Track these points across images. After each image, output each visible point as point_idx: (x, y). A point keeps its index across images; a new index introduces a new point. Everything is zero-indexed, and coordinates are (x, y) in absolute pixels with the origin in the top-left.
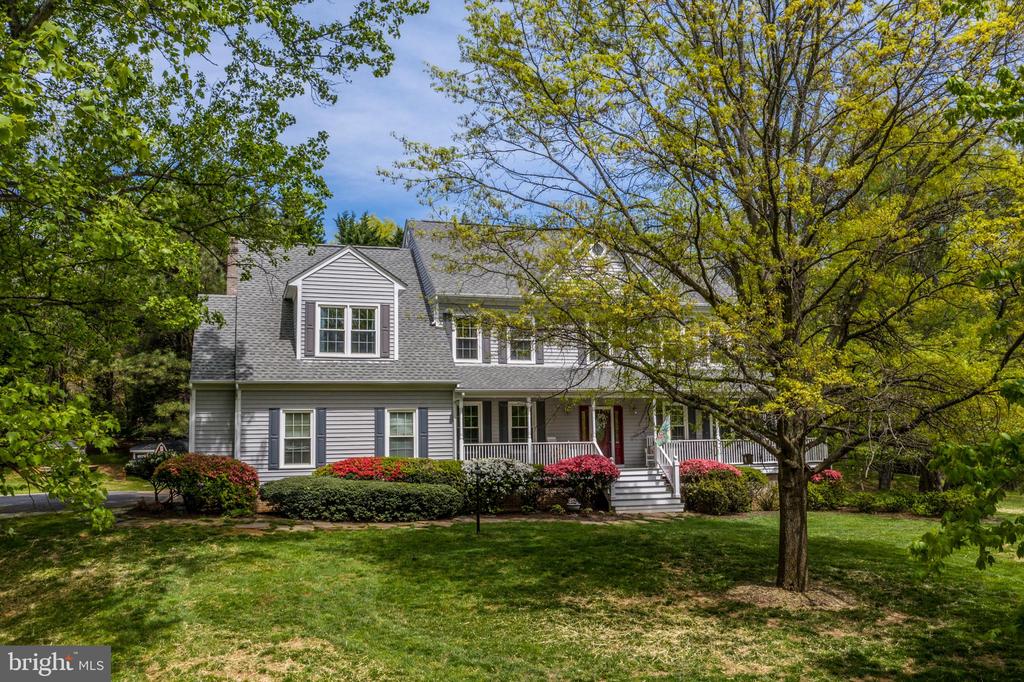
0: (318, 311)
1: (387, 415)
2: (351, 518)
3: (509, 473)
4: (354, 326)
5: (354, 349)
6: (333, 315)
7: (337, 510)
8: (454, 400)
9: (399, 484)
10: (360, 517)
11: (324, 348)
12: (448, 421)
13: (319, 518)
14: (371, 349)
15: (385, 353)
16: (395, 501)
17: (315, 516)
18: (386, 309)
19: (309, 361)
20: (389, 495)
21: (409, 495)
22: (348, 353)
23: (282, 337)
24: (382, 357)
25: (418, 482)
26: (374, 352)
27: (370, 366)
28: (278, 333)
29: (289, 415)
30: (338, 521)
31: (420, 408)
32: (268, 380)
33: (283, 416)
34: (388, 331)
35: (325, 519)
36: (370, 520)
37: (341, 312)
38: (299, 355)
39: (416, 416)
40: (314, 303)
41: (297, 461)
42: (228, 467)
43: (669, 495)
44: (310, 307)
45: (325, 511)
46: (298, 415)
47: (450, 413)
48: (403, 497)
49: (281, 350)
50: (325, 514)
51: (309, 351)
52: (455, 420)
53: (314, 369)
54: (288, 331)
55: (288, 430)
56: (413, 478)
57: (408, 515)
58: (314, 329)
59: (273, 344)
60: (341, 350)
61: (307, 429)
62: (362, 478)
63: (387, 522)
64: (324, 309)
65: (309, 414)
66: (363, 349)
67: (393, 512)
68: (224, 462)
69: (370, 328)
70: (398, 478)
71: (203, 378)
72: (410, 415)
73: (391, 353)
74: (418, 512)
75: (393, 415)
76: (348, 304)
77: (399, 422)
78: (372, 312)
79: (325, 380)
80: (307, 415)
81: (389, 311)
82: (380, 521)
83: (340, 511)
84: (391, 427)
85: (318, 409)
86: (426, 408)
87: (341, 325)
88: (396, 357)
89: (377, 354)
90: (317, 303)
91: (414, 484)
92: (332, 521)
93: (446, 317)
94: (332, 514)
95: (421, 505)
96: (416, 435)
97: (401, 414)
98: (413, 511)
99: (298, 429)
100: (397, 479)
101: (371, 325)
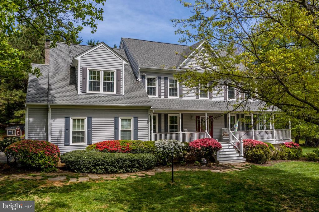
0: (88, 72)
1: (120, 120)
2: (107, 172)
3: (176, 147)
4: (105, 79)
5: (105, 90)
6: (95, 74)
7: (100, 168)
8: (149, 113)
9: (129, 154)
10: (111, 171)
11: (91, 89)
12: (146, 123)
13: (91, 172)
14: (112, 90)
15: (119, 92)
16: (128, 163)
17: (89, 171)
18: (119, 72)
19: (84, 95)
20: (125, 160)
21: (134, 160)
22: (102, 91)
23: (71, 84)
24: (117, 94)
25: (137, 153)
26: (113, 91)
27: (112, 98)
28: (68, 82)
29: (74, 120)
30: (100, 174)
31: (134, 117)
32: (64, 103)
33: (71, 121)
34: (120, 82)
35: (94, 173)
36: (115, 172)
37: (99, 72)
38: (79, 92)
39: (132, 120)
40: (86, 68)
41: (78, 141)
42: (45, 147)
43: (238, 155)
44: (84, 70)
45: (94, 169)
46: (79, 120)
47: (147, 119)
48: (131, 161)
49: (70, 89)
50: (94, 170)
51: (84, 91)
52: (149, 123)
53: (86, 99)
54: (73, 81)
55: (74, 127)
56: (135, 151)
57: (134, 169)
58: (86, 80)
59: (67, 87)
60: (98, 89)
61: (83, 126)
62: (112, 152)
63: (124, 173)
64: (91, 72)
65: (84, 120)
66: (108, 91)
67: (127, 168)
68: (42, 144)
69: (111, 81)
70: (129, 151)
71: (32, 102)
72: (130, 120)
73: (121, 92)
74: (138, 167)
75: (122, 120)
76: (102, 69)
77: (125, 123)
78: (112, 73)
79: (91, 104)
80: (83, 120)
81: (120, 73)
82: (120, 173)
83: (101, 169)
84: (121, 125)
85: (88, 117)
86: (137, 117)
87: (99, 78)
88: (123, 94)
89: (115, 93)
90: (88, 68)
91: (136, 154)
92: (97, 174)
93: (143, 77)
94: (97, 170)
95: (139, 164)
96: (132, 129)
97: (126, 120)
98: (136, 167)
99: (79, 127)
100: (127, 152)
101: (112, 79)
